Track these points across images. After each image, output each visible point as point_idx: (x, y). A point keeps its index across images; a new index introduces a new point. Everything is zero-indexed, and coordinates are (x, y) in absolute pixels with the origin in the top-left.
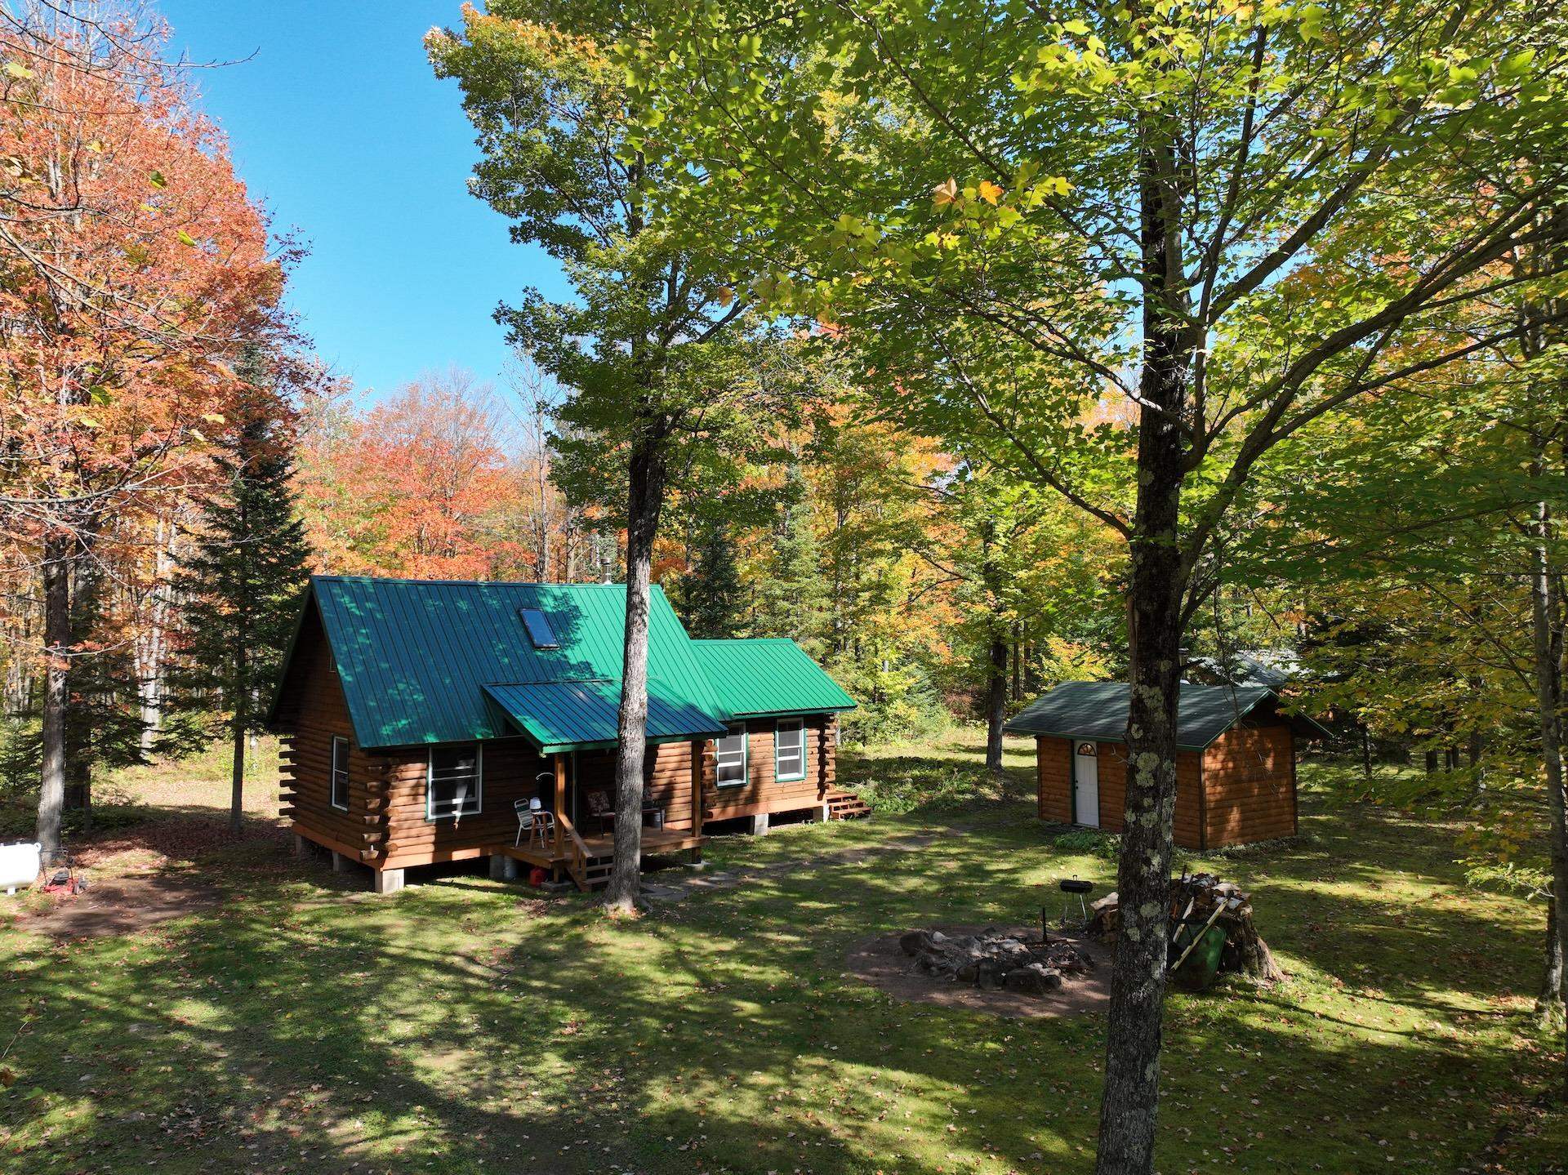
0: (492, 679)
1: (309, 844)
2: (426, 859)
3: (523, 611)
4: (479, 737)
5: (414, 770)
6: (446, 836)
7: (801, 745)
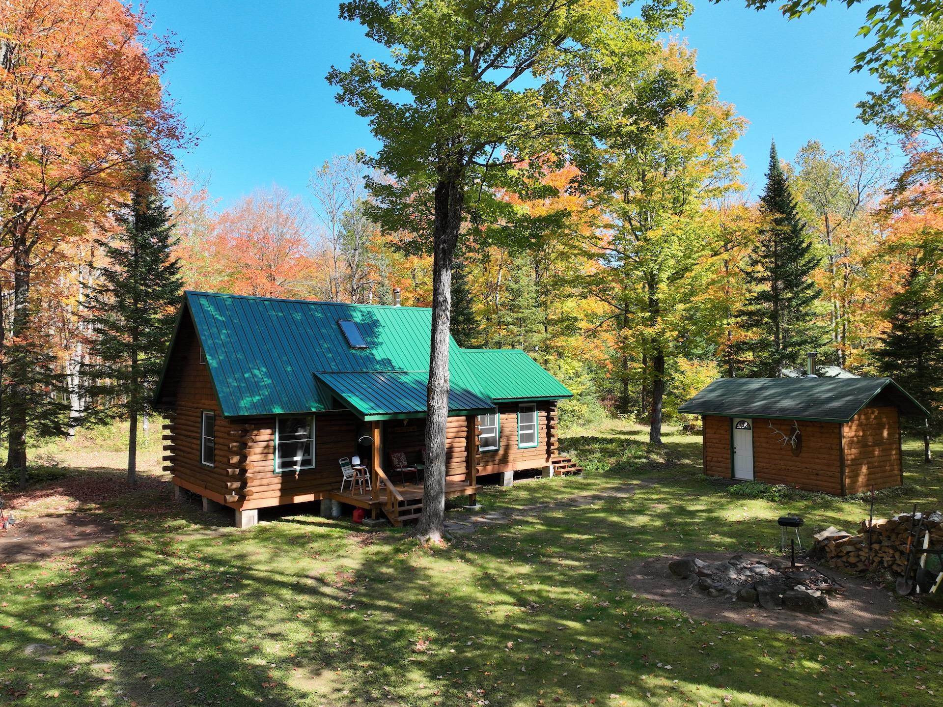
0: (321, 369)
1: (185, 491)
2: (274, 502)
3: (341, 322)
4: (314, 410)
5: (265, 434)
6: (290, 484)
7: (535, 423)
